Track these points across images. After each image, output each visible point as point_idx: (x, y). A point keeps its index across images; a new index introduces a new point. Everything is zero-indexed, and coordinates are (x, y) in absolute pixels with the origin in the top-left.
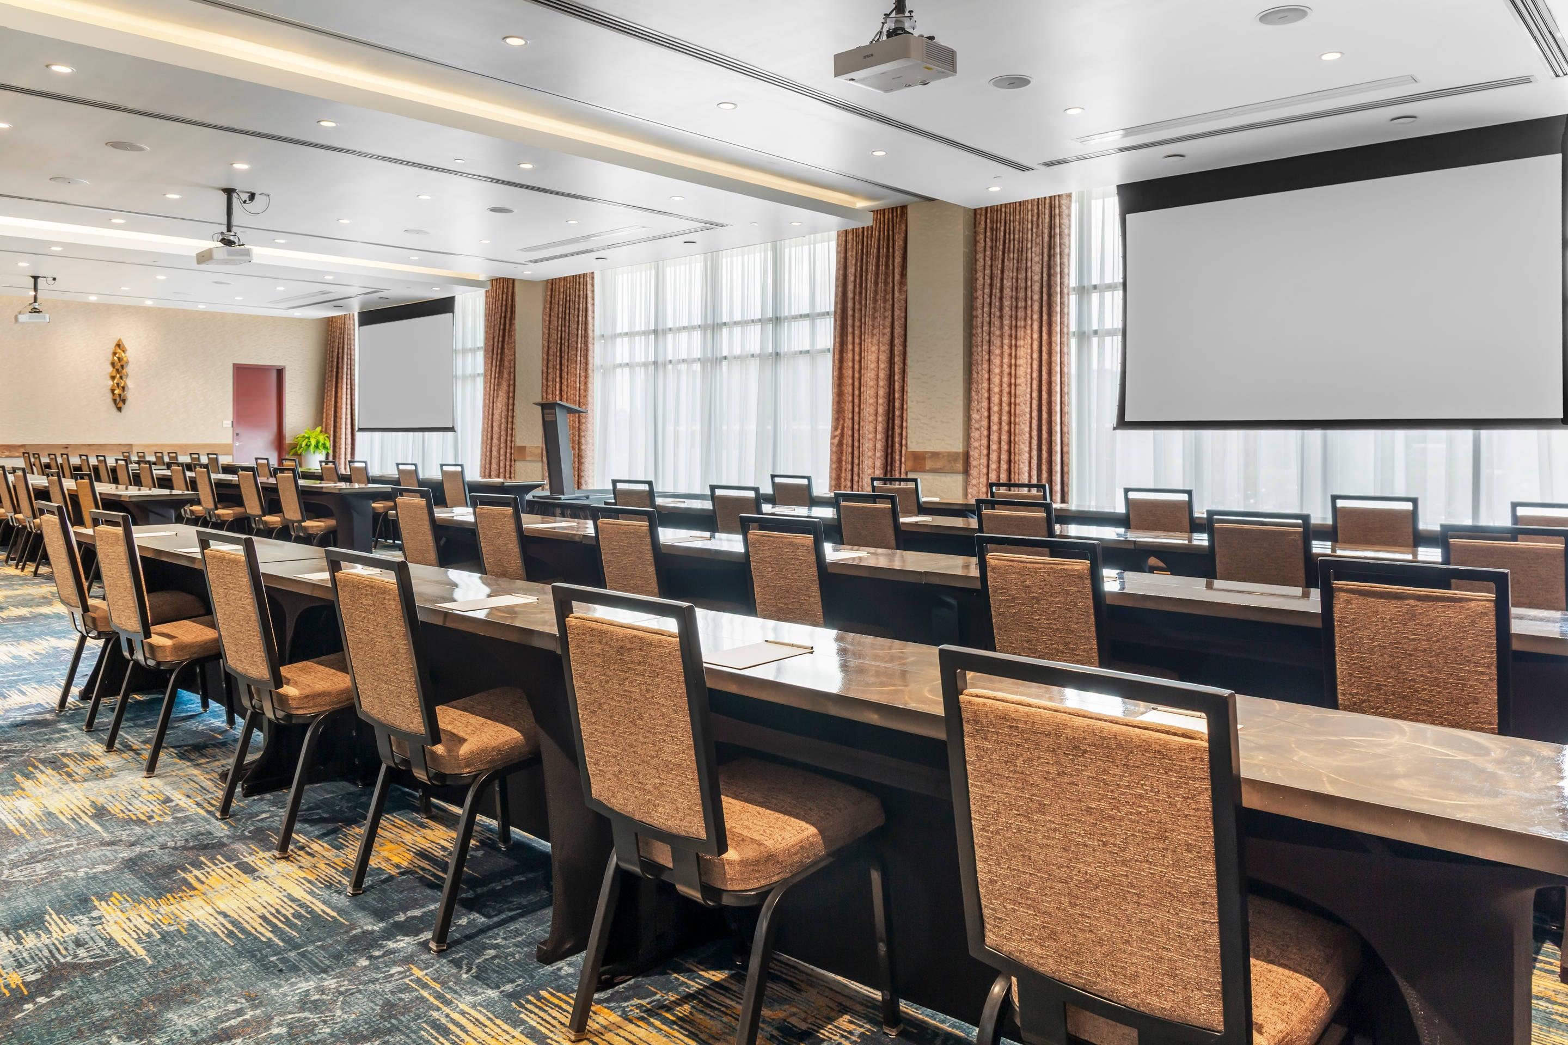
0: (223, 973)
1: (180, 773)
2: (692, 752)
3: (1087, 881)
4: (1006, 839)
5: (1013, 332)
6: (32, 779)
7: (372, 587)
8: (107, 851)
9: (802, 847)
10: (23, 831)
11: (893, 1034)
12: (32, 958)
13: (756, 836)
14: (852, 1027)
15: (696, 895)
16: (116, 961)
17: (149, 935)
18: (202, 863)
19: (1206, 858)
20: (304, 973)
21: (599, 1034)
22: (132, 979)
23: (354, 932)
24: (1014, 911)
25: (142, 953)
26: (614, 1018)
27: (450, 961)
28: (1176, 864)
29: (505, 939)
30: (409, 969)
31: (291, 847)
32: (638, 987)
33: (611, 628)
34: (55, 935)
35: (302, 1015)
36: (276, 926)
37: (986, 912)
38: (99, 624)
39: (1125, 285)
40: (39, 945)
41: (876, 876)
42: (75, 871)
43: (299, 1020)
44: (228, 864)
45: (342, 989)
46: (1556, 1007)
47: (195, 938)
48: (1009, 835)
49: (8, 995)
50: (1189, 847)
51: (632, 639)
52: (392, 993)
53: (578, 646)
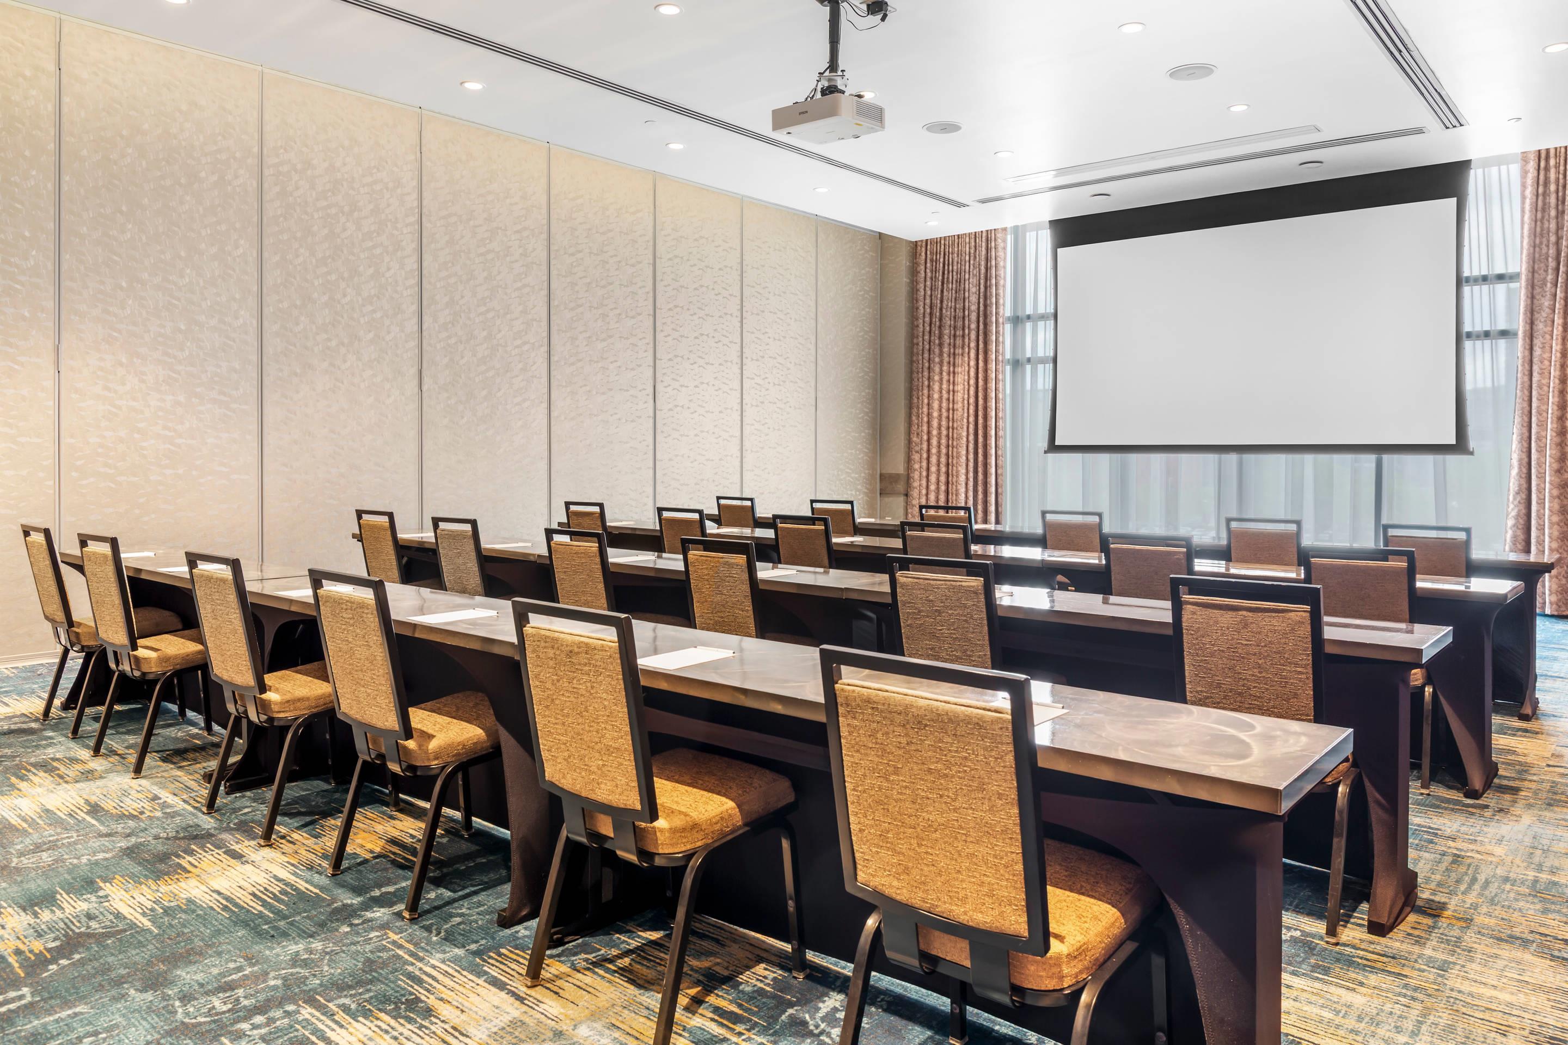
0: (222, 939)
1: (165, 774)
2: (629, 738)
3: (929, 826)
4: (871, 796)
5: (952, 359)
6: (26, 780)
7: (351, 602)
8: (105, 841)
9: (722, 818)
10: (25, 825)
11: (801, 976)
12: (50, 929)
13: (683, 809)
14: (767, 973)
15: (633, 858)
16: (125, 931)
17: (152, 910)
18: (194, 850)
19: (1012, 804)
20: (294, 938)
21: (551, 981)
22: (141, 945)
23: (335, 905)
24: (878, 853)
25: (147, 923)
26: (564, 968)
27: (422, 927)
28: (991, 809)
29: (469, 909)
30: (386, 934)
31: (274, 836)
32: (585, 945)
33: (562, 636)
34: (67, 911)
35: (294, 970)
36: (266, 901)
37: (857, 855)
38: (82, 638)
39: (1055, 316)
40: (55, 918)
41: (786, 844)
42: (78, 858)
43: (292, 974)
44: (217, 851)
45: (328, 950)
46: (1358, 952)
47: (194, 911)
48: (873, 793)
49: (33, 958)
50: (1000, 796)
51: (579, 645)
52: (371, 952)
53: (534, 651)
